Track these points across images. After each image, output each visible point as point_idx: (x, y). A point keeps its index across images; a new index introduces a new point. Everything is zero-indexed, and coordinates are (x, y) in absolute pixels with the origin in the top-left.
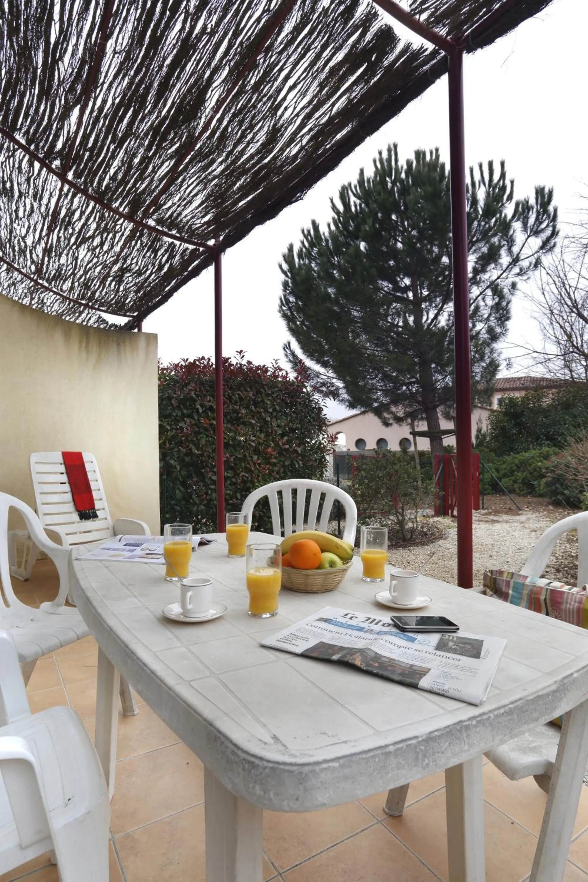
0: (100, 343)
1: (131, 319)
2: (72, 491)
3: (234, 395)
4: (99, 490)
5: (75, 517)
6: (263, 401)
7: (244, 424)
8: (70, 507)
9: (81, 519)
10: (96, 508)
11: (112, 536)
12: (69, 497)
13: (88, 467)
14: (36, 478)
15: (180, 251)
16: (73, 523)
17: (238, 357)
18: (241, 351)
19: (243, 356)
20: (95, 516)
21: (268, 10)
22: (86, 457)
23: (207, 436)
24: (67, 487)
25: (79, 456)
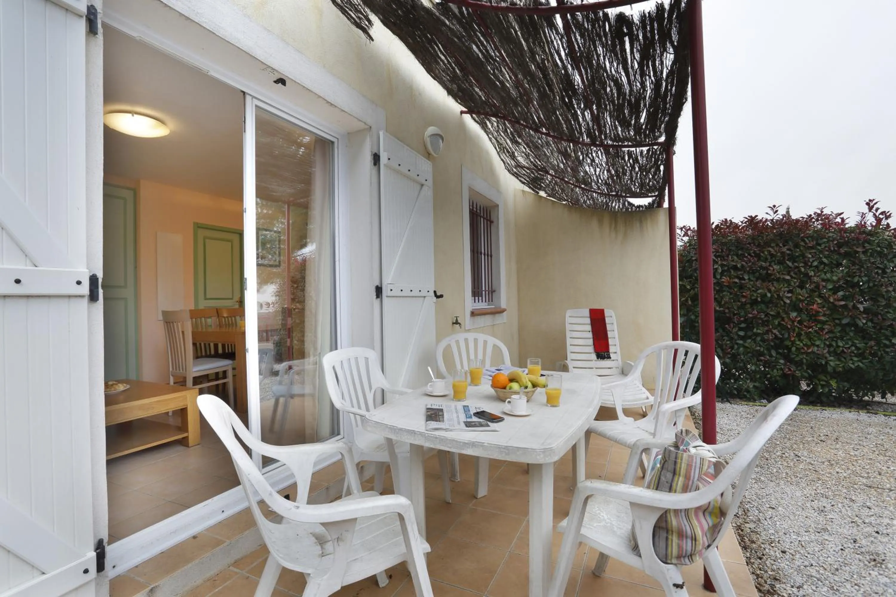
0: (626, 223)
1: (654, 198)
2: (593, 338)
3: (763, 252)
4: (615, 338)
5: (594, 356)
6: (803, 256)
7: (778, 280)
8: (591, 349)
9: (598, 358)
10: (610, 351)
11: (620, 374)
12: (591, 342)
13: (607, 320)
14: (568, 327)
15: (639, 154)
16: (592, 360)
17: (771, 213)
18: (774, 206)
19: (777, 211)
20: (609, 357)
21: (562, 37)
22: (607, 313)
23: (731, 294)
24: (590, 335)
25: (602, 312)
